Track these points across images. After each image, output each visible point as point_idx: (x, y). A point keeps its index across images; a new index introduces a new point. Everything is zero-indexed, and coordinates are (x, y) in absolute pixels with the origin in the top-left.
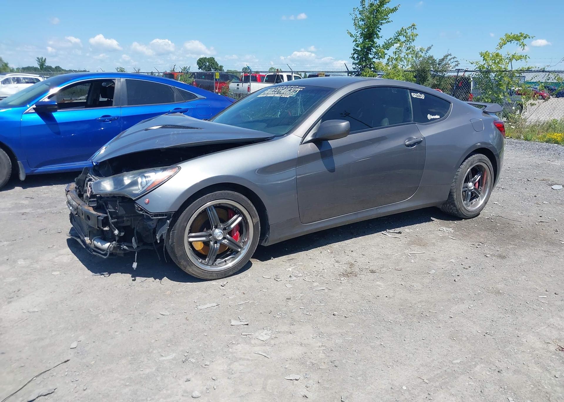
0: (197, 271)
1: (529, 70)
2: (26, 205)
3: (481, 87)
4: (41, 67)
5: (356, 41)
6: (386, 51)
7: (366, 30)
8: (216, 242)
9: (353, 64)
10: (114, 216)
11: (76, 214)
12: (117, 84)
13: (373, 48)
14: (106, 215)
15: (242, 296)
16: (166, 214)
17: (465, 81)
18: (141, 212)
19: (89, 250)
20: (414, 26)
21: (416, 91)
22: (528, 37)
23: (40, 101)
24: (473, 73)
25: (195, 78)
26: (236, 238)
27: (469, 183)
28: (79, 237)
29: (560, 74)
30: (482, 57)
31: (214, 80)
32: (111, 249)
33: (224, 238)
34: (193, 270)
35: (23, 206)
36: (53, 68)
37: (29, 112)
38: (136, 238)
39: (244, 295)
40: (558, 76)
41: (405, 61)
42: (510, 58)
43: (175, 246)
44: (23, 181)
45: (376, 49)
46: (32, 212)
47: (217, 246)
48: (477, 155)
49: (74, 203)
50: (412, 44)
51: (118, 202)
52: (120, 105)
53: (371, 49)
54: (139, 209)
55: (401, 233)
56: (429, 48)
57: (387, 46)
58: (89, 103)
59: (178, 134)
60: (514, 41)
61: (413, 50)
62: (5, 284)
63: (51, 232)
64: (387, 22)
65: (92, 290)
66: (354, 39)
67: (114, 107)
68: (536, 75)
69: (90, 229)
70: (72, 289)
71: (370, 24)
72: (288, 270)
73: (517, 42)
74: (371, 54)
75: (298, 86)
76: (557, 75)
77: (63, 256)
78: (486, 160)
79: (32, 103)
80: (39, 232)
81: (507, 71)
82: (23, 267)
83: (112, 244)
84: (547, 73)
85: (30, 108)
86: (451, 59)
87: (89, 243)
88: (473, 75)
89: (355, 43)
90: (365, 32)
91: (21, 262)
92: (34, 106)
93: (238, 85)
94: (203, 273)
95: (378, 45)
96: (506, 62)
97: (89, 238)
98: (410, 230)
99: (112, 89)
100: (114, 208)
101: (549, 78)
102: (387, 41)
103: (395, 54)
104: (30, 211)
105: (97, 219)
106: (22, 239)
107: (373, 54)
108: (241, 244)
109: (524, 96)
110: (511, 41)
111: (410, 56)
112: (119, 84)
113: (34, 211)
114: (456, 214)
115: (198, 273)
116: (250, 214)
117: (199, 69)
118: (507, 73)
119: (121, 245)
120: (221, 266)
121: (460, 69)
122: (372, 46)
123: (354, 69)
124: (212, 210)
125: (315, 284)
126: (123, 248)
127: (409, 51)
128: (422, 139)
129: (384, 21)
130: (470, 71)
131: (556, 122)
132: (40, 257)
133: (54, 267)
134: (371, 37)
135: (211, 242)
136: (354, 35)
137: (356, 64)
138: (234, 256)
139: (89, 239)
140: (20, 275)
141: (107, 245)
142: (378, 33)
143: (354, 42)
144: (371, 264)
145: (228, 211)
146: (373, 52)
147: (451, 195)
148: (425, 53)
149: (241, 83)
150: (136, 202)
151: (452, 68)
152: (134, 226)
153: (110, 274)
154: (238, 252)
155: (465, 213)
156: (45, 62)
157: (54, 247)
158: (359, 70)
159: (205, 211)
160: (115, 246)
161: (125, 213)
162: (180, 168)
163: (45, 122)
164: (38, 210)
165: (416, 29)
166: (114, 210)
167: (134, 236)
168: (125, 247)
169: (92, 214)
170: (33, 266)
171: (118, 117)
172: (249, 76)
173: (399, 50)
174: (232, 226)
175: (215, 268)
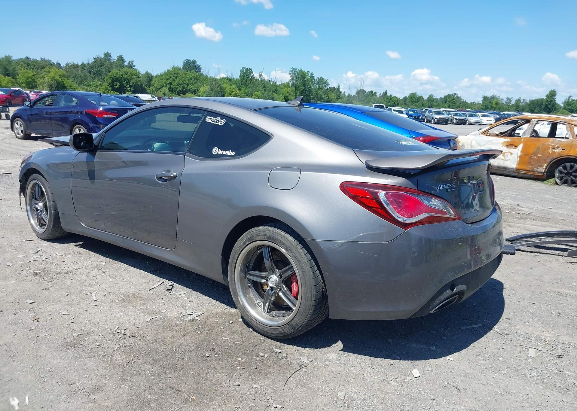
116: (47, 198)
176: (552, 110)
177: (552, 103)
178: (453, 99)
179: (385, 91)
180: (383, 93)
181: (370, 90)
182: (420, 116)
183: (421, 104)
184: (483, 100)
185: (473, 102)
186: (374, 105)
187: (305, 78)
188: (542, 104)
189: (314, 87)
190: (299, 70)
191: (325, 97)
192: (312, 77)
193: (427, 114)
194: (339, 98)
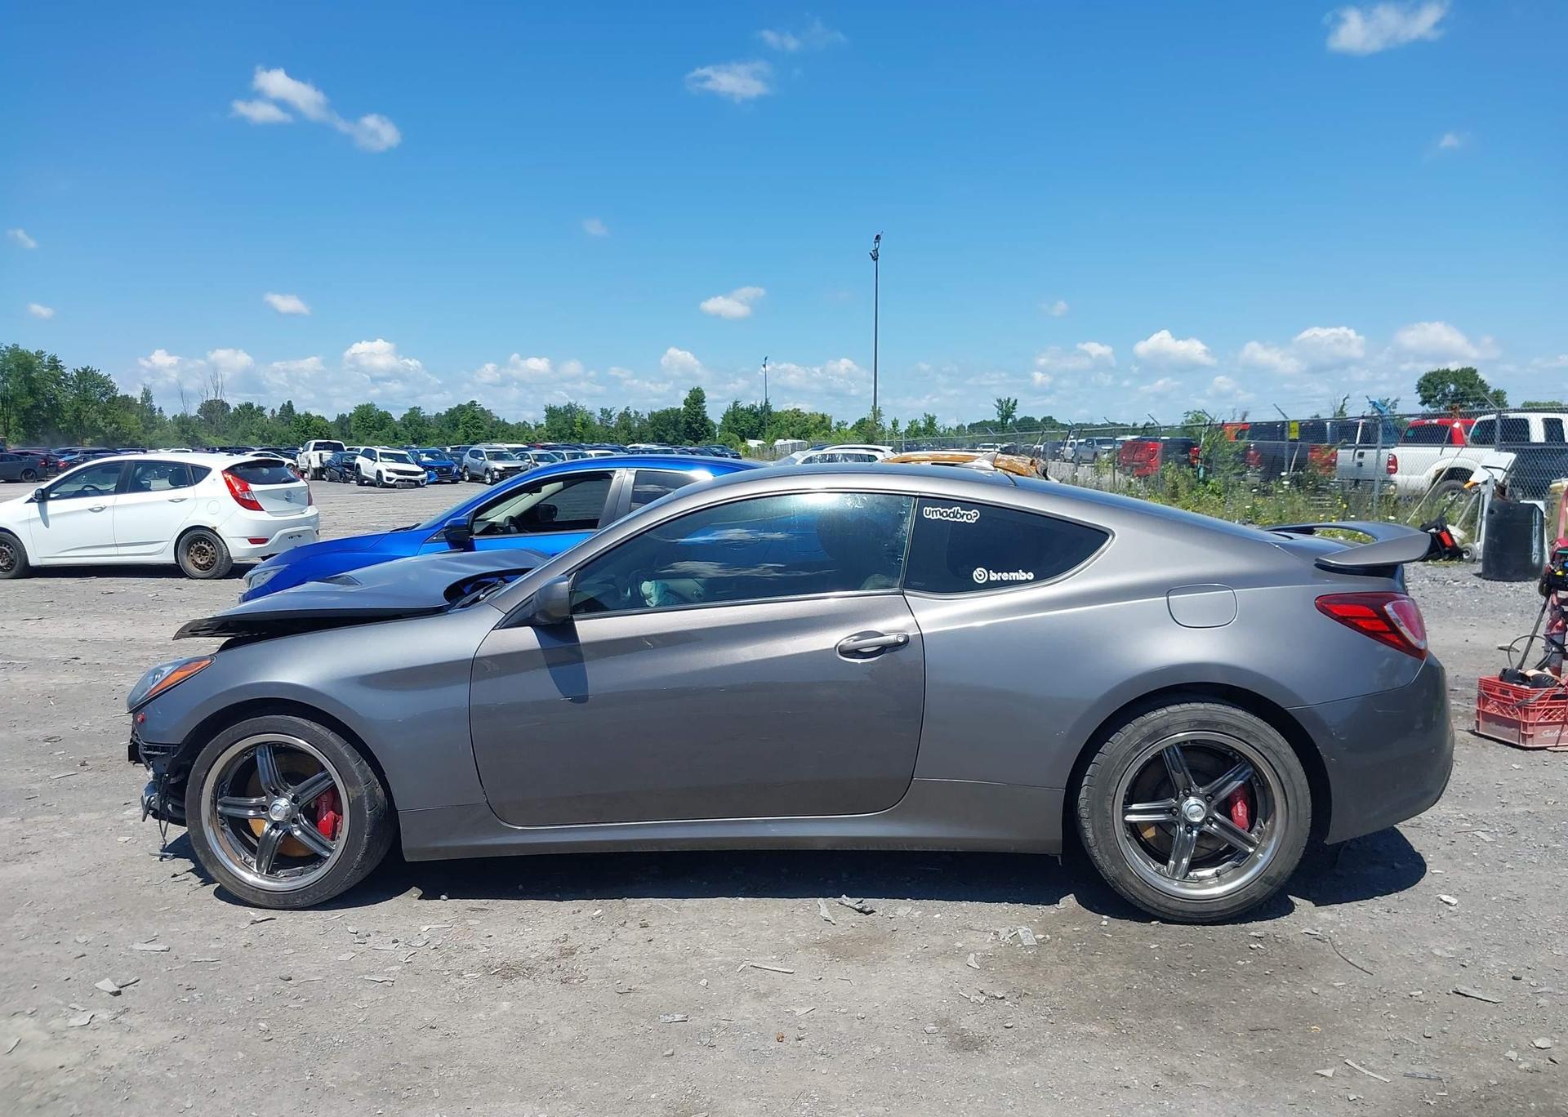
4: (1004, 421)
8: (276, 827)
26: (325, 826)
31: (1287, 441)
33: (294, 820)
36: (1037, 422)
37: (435, 539)
47: (275, 834)
72: (424, 927)
85: (440, 531)
93: (1361, 455)
108: (330, 843)
116: (341, 776)
117: (1423, 403)
124: (265, 753)
128: (902, 640)
154: (324, 858)
156: (1014, 408)
174: (305, 797)
176: (703, 433)
177: (700, 418)
178: (474, 418)
179: (286, 404)
180: (281, 409)
181: (243, 402)
182: (452, 466)
183: (392, 434)
184: (547, 417)
185: (522, 422)
186: (313, 442)
187: (30, 373)
188: (677, 422)
189: (68, 397)
190: (7, 348)
191: (106, 427)
192: (56, 367)
193: (467, 459)
194: (154, 428)
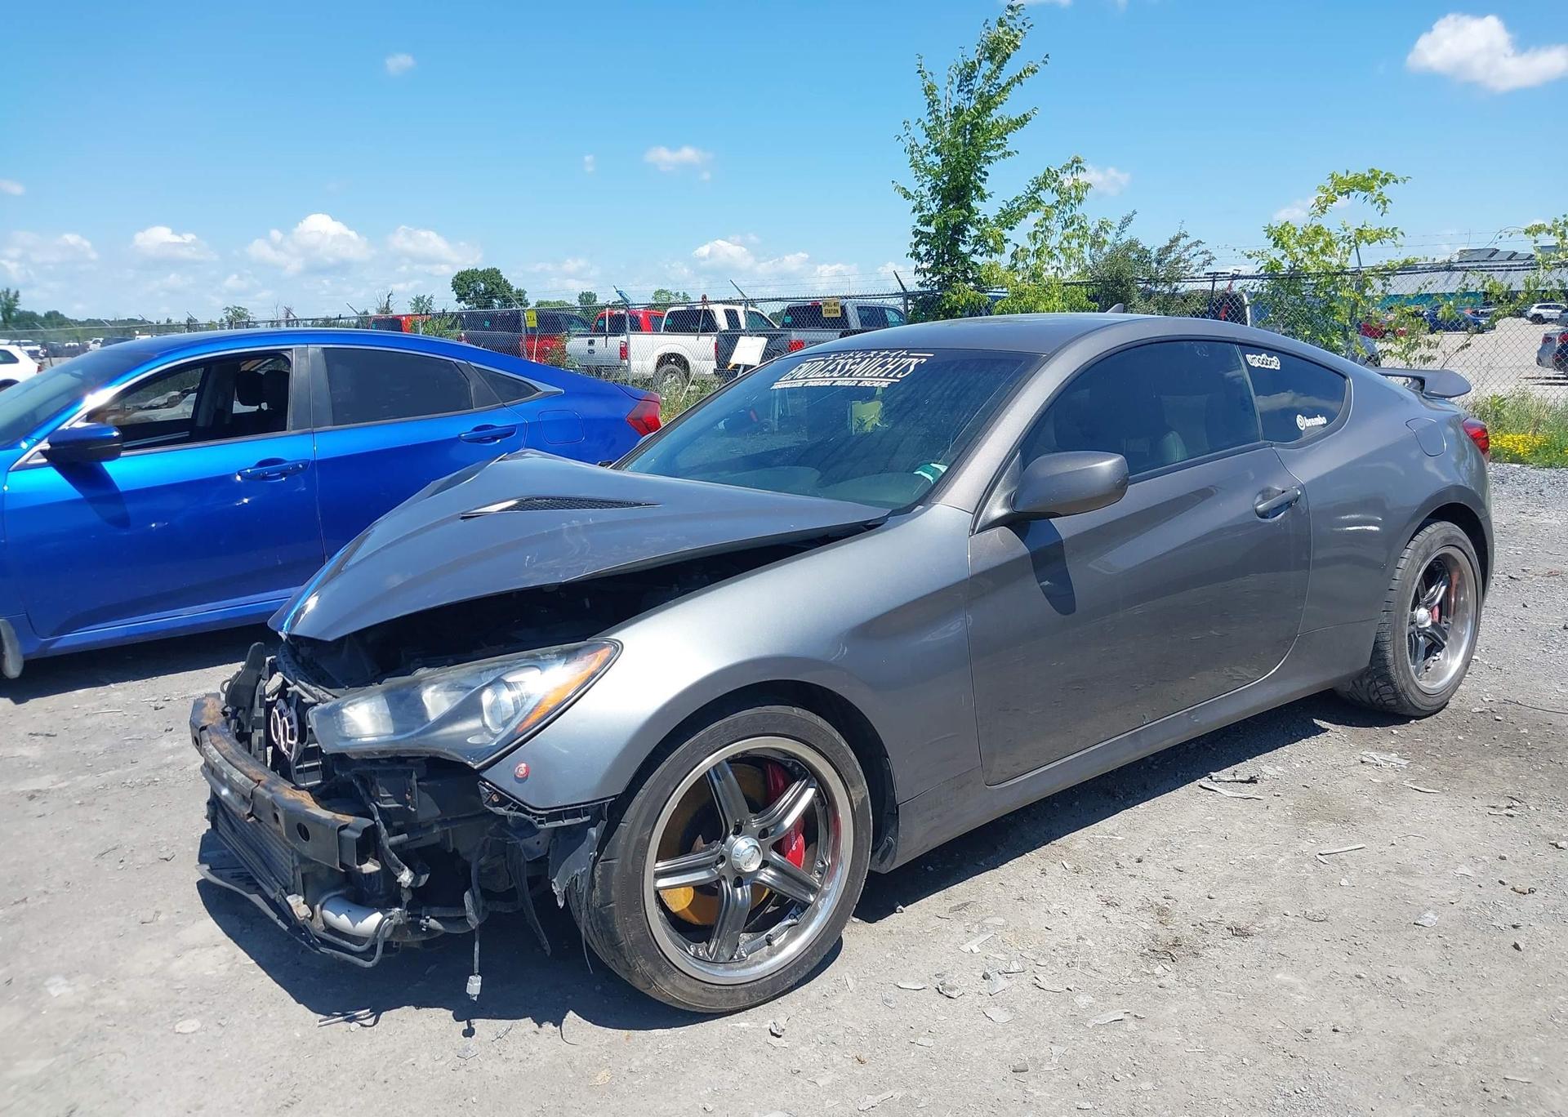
0: (687, 989)
1: (1408, 268)
2: (35, 763)
3: (1280, 318)
4: (6, 316)
5: (922, 209)
6: (1007, 233)
7: (946, 179)
8: (738, 883)
9: (917, 271)
10: (396, 824)
11: (250, 815)
12: (298, 363)
13: (969, 227)
14: (367, 822)
15: (859, 1073)
16: (587, 808)
17: (1234, 304)
18: (502, 811)
19: (302, 938)
20: (1077, 162)
21: (1257, 348)
22: (1391, 180)
23: (65, 426)
24: (1254, 280)
25: (463, 328)
26: (796, 859)
27: (1419, 609)
28: (258, 890)
29: (1495, 274)
30: (1272, 238)
31: (523, 330)
32: (388, 933)
33: (765, 864)
34: (675, 988)
35: (30, 768)
36: (41, 317)
37: (30, 462)
38: (478, 892)
39: (864, 1068)
40: (1492, 281)
41: (1061, 256)
42: (1350, 237)
43: (617, 913)
44: (15, 680)
45: (978, 229)
46: (61, 785)
47: (742, 894)
48: (1438, 524)
49: (238, 776)
50: (1079, 211)
51: (415, 776)
52: (311, 424)
53: (966, 229)
54: (496, 799)
55: (1255, 782)
56: (1127, 221)
57: (1009, 218)
58: (201, 423)
59: (587, 528)
60: (1357, 192)
61: (1082, 227)
62: (14, 1088)
63: (141, 859)
64: (1004, 155)
65: (333, 1089)
66: (915, 203)
67: (293, 432)
68: (1430, 280)
69: (305, 868)
70: (260, 1091)
71: (959, 162)
72: (966, 948)
73: (1364, 194)
74: (964, 243)
75: (904, 350)
76: (1488, 276)
77: (196, 951)
78: (1461, 539)
79: (38, 435)
80: (99, 862)
81: (1346, 273)
82: (72, 1009)
83: (391, 918)
84: (1460, 274)
85: (33, 450)
86: (1191, 245)
87: (306, 917)
88: (1253, 288)
89: (917, 215)
90: (944, 182)
91: (58, 989)
92: (45, 445)
93: (591, 343)
94: (705, 995)
95: (983, 218)
96: (1344, 248)
97: (301, 899)
98: (1274, 767)
99: (284, 378)
100: (399, 797)
101: (1467, 285)
102: (1008, 206)
103: (1035, 239)
104: (54, 783)
105: (340, 838)
106: (46, 892)
107: (971, 242)
108: (815, 878)
109: (1402, 338)
110: (1347, 193)
111: (1075, 243)
112: (304, 363)
113: (66, 784)
114: (1391, 705)
115: (692, 996)
116: (840, 776)
117: (459, 300)
118: (1348, 278)
119: (421, 917)
120: (759, 963)
121: (1218, 273)
122: (966, 220)
123: (921, 285)
124: (725, 774)
125: (1083, 1000)
126: (428, 928)
127: (1070, 230)
128: (1299, 493)
129: (992, 153)
130: (1246, 277)
131: (1500, 402)
132: (121, 964)
133: (177, 1002)
134: (964, 196)
135: (723, 883)
136: (913, 194)
137: (924, 272)
138: (795, 921)
139: (304, 903)
140: (64, 1044)
141: (374, 920)
142: (981, 184)
143: (914, 211)
144: (1222, 904)
145: (765, 772)
146: (970, 237)
147: (1378, 651)
148: (1117, 235)
149: (602, 336)
150: (484, 775)
151: (1197, 271)
152: (454, 842)
153: (377, 1012)
154: (804, 906)
155: (1419, 701)
156: (16, 301)
157: (162, 918)
158: (936, 288)
159: (703, 782)
160: (402, 922)
161: (439, 812)
162: (618, 647)
163: (80, 491)
164: (80, 778)
165: (1085, 171)
166: (398, 805)
167: (468, 886)
168: (433, 923)
169: (317, 821)
170: (104, 1001)
171: (306, 464)
172: (623, 317)
173: (1044, 229)
174: (788, 822)
175: (743, 972)
